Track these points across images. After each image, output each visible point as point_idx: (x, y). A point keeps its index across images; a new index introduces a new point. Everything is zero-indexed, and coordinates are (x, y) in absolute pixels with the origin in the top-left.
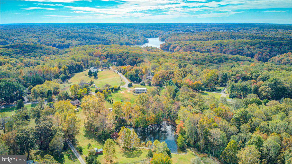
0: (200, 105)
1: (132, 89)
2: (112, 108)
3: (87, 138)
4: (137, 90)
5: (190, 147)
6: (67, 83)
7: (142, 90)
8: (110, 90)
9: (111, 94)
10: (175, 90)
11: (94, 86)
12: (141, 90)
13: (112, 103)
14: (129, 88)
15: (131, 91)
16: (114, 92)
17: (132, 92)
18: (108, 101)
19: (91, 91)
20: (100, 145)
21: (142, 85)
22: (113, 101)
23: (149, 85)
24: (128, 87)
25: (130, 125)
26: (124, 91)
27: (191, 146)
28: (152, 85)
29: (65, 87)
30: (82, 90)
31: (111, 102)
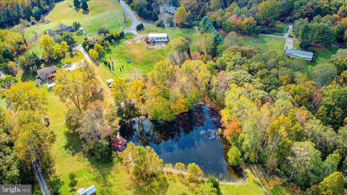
0: (262, 77)
1: (143, 36)
2: (112, 80)
3: (69, 152)
4: (151, 39)
5: (249, 164)
6: (43, 22)
7: (160, 39)
8: (107, 42)
9: (109, 48)
10: (215, 38)
11: (81, 31)
12: (158, 39)
13: (112, 68)
14: (139, 35)
15: (142, 39)
16: (114, 44)
17: (144, 42)
18: (106, 63)
19: (77, 43)
20: (92, 170)
21: (159, 26)
22: (112, 63)
23: (171, 26)
24: (137, 31)
25: (144, 115)
26: (131, 40)
27: (252, 163)
28: (175, 25)
29: (36, 34)
30: (60, 46)
31: (109, 66)
